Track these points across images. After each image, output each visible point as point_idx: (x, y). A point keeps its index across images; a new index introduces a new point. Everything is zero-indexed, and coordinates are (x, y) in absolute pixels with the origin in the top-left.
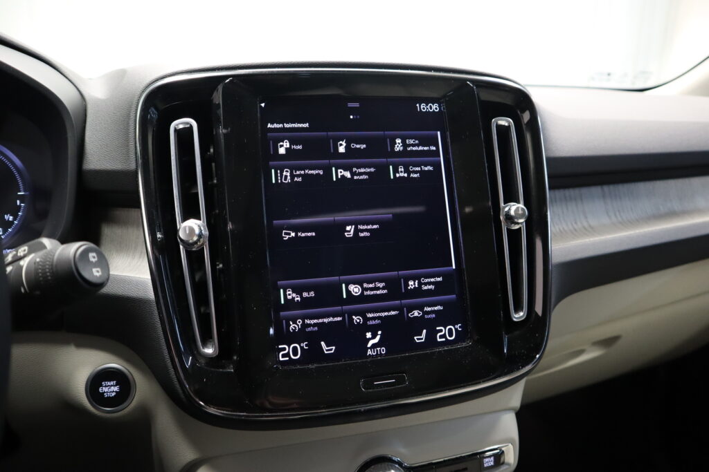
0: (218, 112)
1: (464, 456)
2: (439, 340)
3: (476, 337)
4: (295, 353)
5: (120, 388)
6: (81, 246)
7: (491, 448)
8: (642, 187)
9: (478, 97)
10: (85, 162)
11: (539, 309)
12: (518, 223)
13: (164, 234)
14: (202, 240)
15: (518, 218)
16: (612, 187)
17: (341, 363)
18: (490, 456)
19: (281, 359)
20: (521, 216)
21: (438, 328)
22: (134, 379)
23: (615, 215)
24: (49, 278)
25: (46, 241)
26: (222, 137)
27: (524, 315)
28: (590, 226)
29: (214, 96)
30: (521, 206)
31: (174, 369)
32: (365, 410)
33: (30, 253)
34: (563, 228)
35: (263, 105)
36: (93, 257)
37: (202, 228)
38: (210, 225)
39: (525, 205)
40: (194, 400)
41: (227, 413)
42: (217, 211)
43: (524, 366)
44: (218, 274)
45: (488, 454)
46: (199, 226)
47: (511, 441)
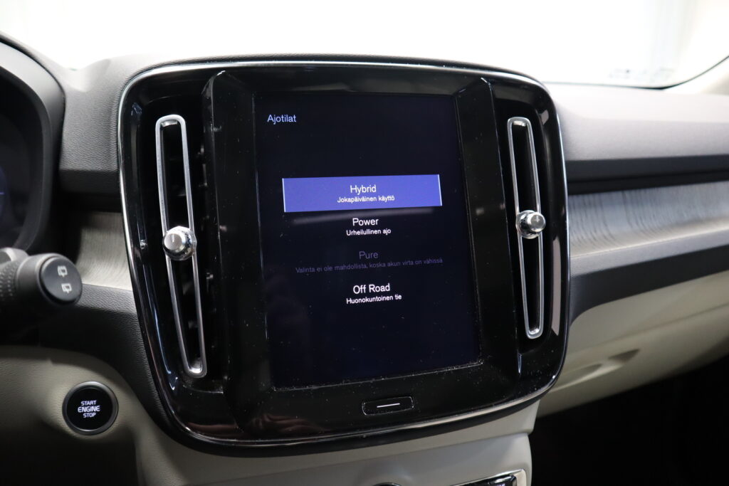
0: (209, 108)
1: (473, 484)
3: (488, 357)
5: (101, 408)
6: (49, 258)
7: (501, 474)
8: (665, 192)
9: (494, 96)
10: (62, 160)
11: (556, 327)
12: (535, 233)
13: (148, 242)
14: (189, 250)
15: (535, 228)
16: (633, 193)
17: (341, 384)
18: (501, 484)
20: (538, 225)
22: (116, 397)
23: (637, 223)
24: (11, 295)
25: (11, 252)
26: (213, 136)
27: (540, 331)
28: (610, 234)
29: (204, 90)
30: (538, 213)
31: (158, 390)
32: (367, 437)
34: (582, 237)
36: (62, 271)
37: (190, 237)
38: (198, 233)
39: (542, 213)
40: (180, 425)
42: (208, 217)
43: (539, 388)
44: (208, 285)
45: (499, 481)
46: (186, 234)
47: (524, 467)
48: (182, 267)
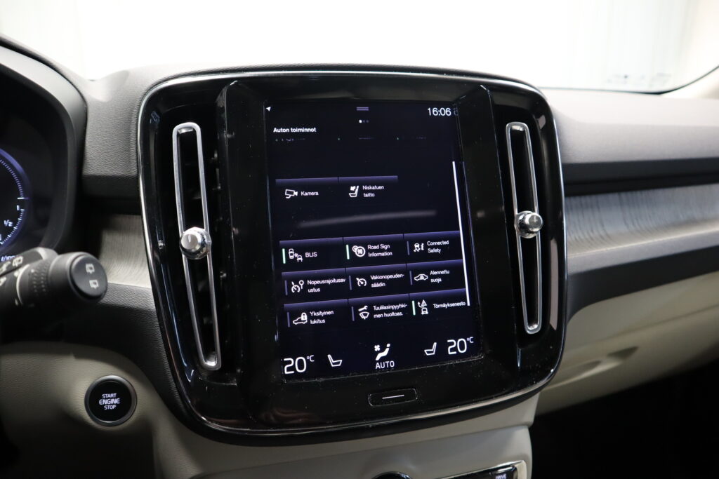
0: (222, 116)
1: (475, 474)
2: (450, 353)
3: (488, 351)
4: (301, 366)
5: (121, 401)
6: (77, 257)
7: (503, 464)
8: (661, 194)
9: (493, 102)
10: (85, 167)
11: (554, 322)
12: (533, 233)
13: (166, 242)
14: (204, 249)
15: (532, 228)
16: (629, 195)
17: (348, 377)
18: (502, 474)
19: (286, 372)
20: (536, 225)
21: (449, 341)
22: (134, 390)
23: (633, 224)
24: (44, 290)
25: (41, 251)
26: (226, 142)
27: (538, 327)
28: (607, 235)
29: (217, 100)
30: (536, 214)
31: (175, 382)
32: (372, 427)
33: (25, 263)
34: (579, 237)
35: (269, 109)
36: (90, 268)
37: (205, 237)
38: (213, 233)
39: (540, 214)
40: (196, 415)
41: (230, 428)
42: (221, 219)
43: (538, 381)
44: (221, 283)
45: (500, 471)
46: (201, 234)
47: (524, 458)
48: (198, 266)
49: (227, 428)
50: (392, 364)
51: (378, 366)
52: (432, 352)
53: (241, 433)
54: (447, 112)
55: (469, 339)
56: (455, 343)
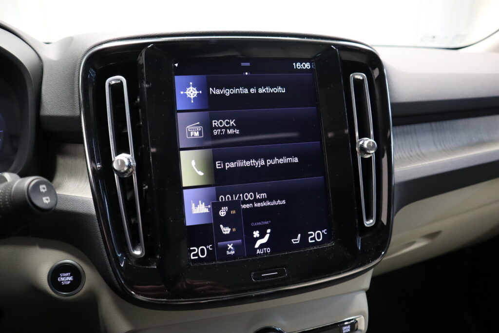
0: (142, 71)
1: (328, 326)
2: (310, 241)
3: (338, 240)
4: (203, 253)
5: (74, 278)
6: (34, 180)
7: (348, 319)
8: (461, 123)
9: (340, 58)
10: (42, 109)
11: (384, 219)
12: (370, 154)
13: (103, 164)
14: (131, 170)
15: (369, 150)
16: (438, 124)
17: (237, 260)
18: (347, 325)
19: (192, 258)
20: (372, 148)
21: (309, 233)
23: (441, 145)
25: (7, 175)
26: (145, 90)
27: (373, 222)
28: (422, 153)
29: (138, 58)
30: (372, 140)
32: (255, 296)
34: (402, 155)
35: (176, 65)
36: (43, 188)
37: (131, 161)
38: (137, 158)
39: (375, 140)
40: (127, 290)
41: (152, 299)
42: (143, 146)
43: (373, 260)
44: (144, 193)
45: (346, 323)
46: (128, 159)
47: (363, 314)
48: (126, 182)
49: (150, 299)
50: (269, 250)
51: (258, 252)
52: (297, 241)
53: (160, 303)
54: (307, 66)
55: (324, 231)
56: (314, 234)
